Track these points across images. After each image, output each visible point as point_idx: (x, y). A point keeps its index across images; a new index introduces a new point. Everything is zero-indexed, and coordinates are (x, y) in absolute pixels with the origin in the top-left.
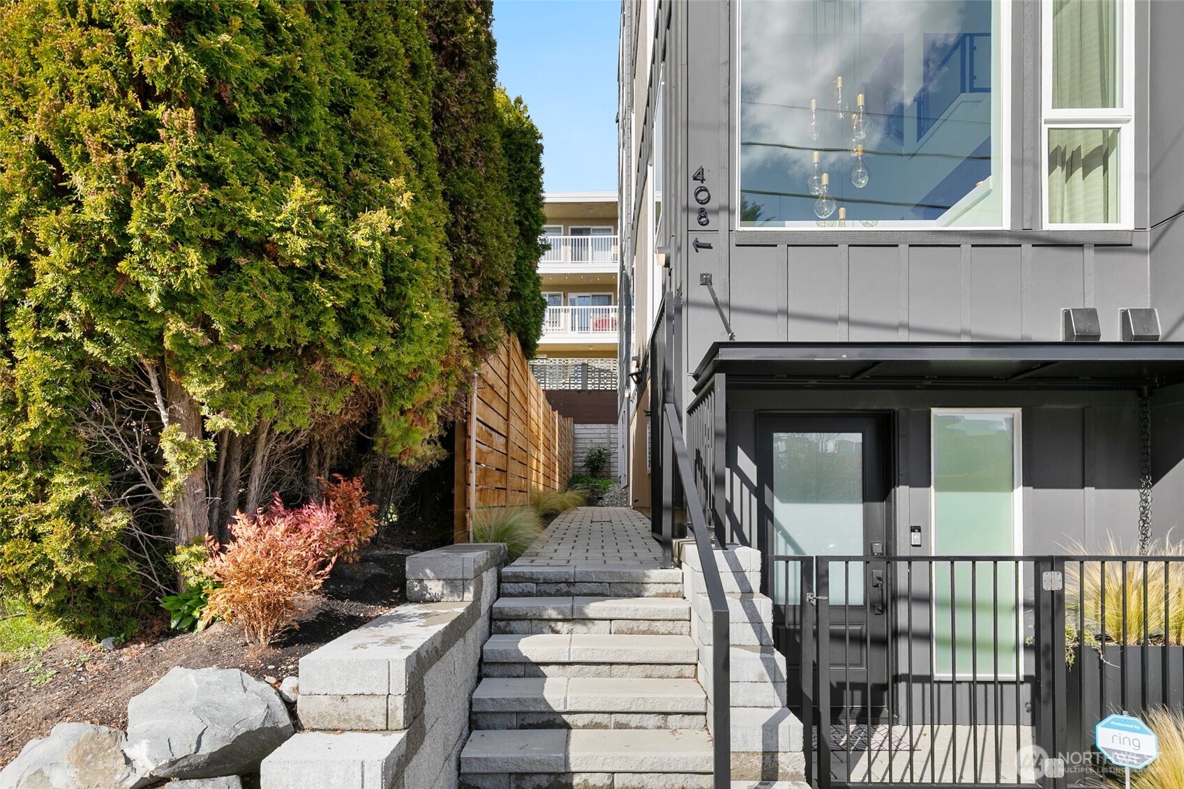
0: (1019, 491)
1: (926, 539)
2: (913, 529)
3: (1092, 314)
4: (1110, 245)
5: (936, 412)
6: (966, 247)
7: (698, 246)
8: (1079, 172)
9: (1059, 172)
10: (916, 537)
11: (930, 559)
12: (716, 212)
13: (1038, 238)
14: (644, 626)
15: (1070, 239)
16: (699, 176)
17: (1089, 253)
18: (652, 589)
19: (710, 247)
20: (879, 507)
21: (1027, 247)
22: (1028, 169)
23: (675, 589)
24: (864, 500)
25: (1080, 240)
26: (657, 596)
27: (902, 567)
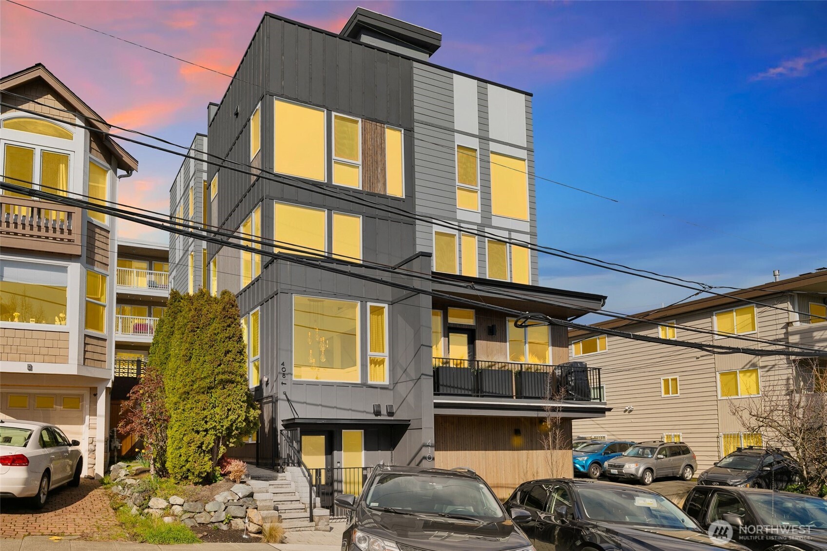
0: (363, 452)
1: (341, 465)
2: (338, 463)
3: (379, 406)
4: (383, 388)
5: (343, 431)
6: (350, 387)
7: (282, 383)
8: (378, 365)
9: (373, 365)
10: (339, 464)
11: (342, 468)
12: (287, 374)
13: (367, 385)
14: (280, 486)
15: (374, 386)
16: (283, 364)
17: (379, 390)
18: (279, 478)
19: (286, 384)
20: (329, 456)
21: (365, 387)
22: (365, 367)
23: (284, 478)
24: (326, 455)
25: (377, 386)
26: (280, 480)
27: (335, 471)
